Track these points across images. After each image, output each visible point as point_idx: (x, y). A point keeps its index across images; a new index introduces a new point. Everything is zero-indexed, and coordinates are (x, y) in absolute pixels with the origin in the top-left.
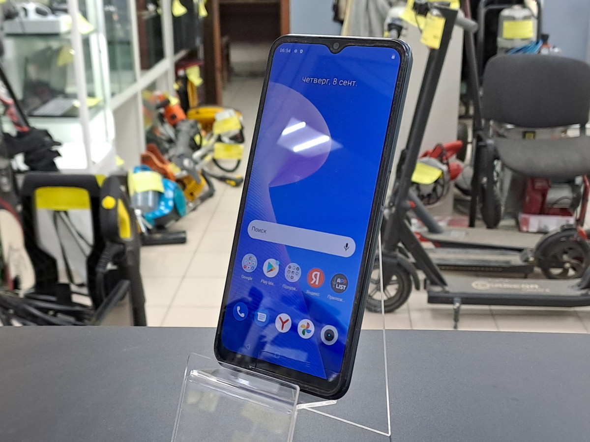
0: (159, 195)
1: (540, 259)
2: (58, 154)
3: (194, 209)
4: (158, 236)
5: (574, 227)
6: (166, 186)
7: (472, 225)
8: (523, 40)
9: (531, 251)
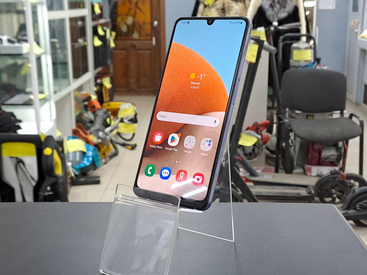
0: (83, 154)
1: (318, 192)
2: (19, 128)
3: (105, 163)
4: (82, 179)
5: (338, 172)
6: (88, 149)
7: (277, 171)
8: (305, 61)
9: (313, 187)
